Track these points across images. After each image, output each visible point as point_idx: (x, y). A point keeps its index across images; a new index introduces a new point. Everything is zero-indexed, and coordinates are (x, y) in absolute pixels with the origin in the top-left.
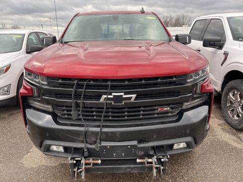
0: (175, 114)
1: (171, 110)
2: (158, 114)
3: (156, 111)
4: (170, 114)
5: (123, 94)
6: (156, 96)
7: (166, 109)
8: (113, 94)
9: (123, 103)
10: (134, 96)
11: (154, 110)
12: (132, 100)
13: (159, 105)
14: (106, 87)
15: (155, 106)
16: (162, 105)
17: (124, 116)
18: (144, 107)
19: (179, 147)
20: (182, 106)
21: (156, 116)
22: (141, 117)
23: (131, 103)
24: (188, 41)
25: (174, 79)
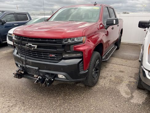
0: (59, 59)
1: (55, 56)
2: (50, 57)
3: (49, 56)
4: (56, 59)
5: (31, 44)
6: (48, 48)
7: (53, 55)
8: (29, 44)
9: (33, 49)
10: (36, 46)
12: (36, 48)
13: (49, 53)
14: (26, 40)
15: (48, 53)
16: (51, 53)
17: (36, 56)
18: (43, 53)
19: (62, 77)
20: (62, 55)
21: (49, 58)
22: (43, 57)
23: (36, 49)
24: (114, 23)
25: (54, 40)
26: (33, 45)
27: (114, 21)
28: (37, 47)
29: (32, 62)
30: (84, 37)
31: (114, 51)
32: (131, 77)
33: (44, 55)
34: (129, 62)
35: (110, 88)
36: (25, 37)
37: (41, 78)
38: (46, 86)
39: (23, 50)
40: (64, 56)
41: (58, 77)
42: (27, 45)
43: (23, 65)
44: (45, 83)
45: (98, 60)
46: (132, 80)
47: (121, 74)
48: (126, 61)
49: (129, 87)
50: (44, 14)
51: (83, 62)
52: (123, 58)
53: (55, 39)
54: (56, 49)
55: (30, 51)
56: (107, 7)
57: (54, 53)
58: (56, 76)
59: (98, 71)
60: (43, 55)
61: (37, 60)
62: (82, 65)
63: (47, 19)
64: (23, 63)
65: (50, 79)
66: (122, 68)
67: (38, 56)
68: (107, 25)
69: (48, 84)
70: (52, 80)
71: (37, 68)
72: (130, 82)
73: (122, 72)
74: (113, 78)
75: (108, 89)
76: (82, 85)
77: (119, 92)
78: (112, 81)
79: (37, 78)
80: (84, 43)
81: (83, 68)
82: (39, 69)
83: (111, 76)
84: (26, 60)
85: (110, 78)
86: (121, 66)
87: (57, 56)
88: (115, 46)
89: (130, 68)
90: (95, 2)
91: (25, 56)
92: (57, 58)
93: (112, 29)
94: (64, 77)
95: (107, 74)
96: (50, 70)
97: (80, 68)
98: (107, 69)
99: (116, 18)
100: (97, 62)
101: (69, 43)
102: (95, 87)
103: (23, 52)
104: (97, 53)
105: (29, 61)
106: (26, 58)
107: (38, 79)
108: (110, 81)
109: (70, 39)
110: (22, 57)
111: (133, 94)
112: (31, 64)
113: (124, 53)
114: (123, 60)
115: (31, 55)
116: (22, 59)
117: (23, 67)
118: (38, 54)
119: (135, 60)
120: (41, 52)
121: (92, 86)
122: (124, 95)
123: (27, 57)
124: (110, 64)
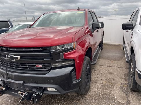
0: (47, 70)
1: (43, 67)
3: (35, 67)
4: (43, 69)
5: (13, 55)
6: (33, 58)
7: (40, 66)
8: (9, 55)
9: (15, 60)
10: (19, 57)
11: (34, 66)
12: (19, 59)
13: (36, 64)
14: (6, 51)
15: (34, 63)
16: (38, 64)
17: (20, 67)
18: (28, 63)
19: (52, 90)
20: (51, 65)
21: (36, 69)
22: (28, 69)
23: (18, 60)
24: (100, 26)
25: (40, 49)
26: (14, 55)
27: (100, 24)
28: (21, 58)
29: (15, 76)
30: (74, 43)
31: (99, 53)
32: (122, 78)
33: (29, 66)
34: (115, 62)
35: (104, 94)
36: (5, 47)
37: (27, 94)
38: (34, 103)
39: (3, 62)
40: (53, 66)
41: (47, 90)
42: (8, 57)
43: (4, 80)
44: (33, 100)
45: (88, 65)
46: (124, 81)
47: (111, 76)
48: (112, 62)
49: (123, 91)
50: (27, 21)
51: (75, 70)
52: (108, 59)
53: (42, 48)
54: (43, 59)
55: (12, 62)
56: (90, 12)
57: (41, 64)
58: (45, 89)
59: (89, 76)
60: (27, 66)
61: (21, 73)
62: (75, 74)
63: (30, 26)
64: (4, 77)
65: (38, 93)
66: (111, 69)
67: (22, 68)
68: (93, 28)
69: (36, 100)
70: (41, 94)
71: (21, 82)
72: (122, 84)
73: (111, 73)
74: (104, 82)
75: (103, 95)
76: (75, 94)
77: (114, 98)
78: (104, 86)
79: (22, 94)
80: (74, 50)
81: (76, 77)
82: (24, 83)
83: (102, 79)
84: (7, 74)
85: (102, 81)
86: (109, 67)
87: (45, 66)
88: (99, 47)
89: (118, 69)
90: (79, 7)
91: (6, 69)
92: (45, 68)
93: (97, 32)
94: (54, 90)
95: (98, 78)
96: (38, 83)
97: (73, 78)
98: (96, 72)
99: (98, 22)
100: (88, 67)
101: (59, 51)
102: (88, 94)
103: (4, 64)
104: (87, 58)
105: (11, 75)
106: (7, 71)
107: (23, 97)
108: (102, 86)
109: (59, 46)
110: (2, 70)
111: (129, 98)
112: (14, 77)
113: (108, 54)
114: (109, 61)
115: (13, 67)
116: (3, 73)
117: (4, 82)
118: (21, 65)
119: (120, 60)
120: (26, 63)
121: (85, 94)
122: (120, 100)
123: (8, 69)
124: (98, 66)
